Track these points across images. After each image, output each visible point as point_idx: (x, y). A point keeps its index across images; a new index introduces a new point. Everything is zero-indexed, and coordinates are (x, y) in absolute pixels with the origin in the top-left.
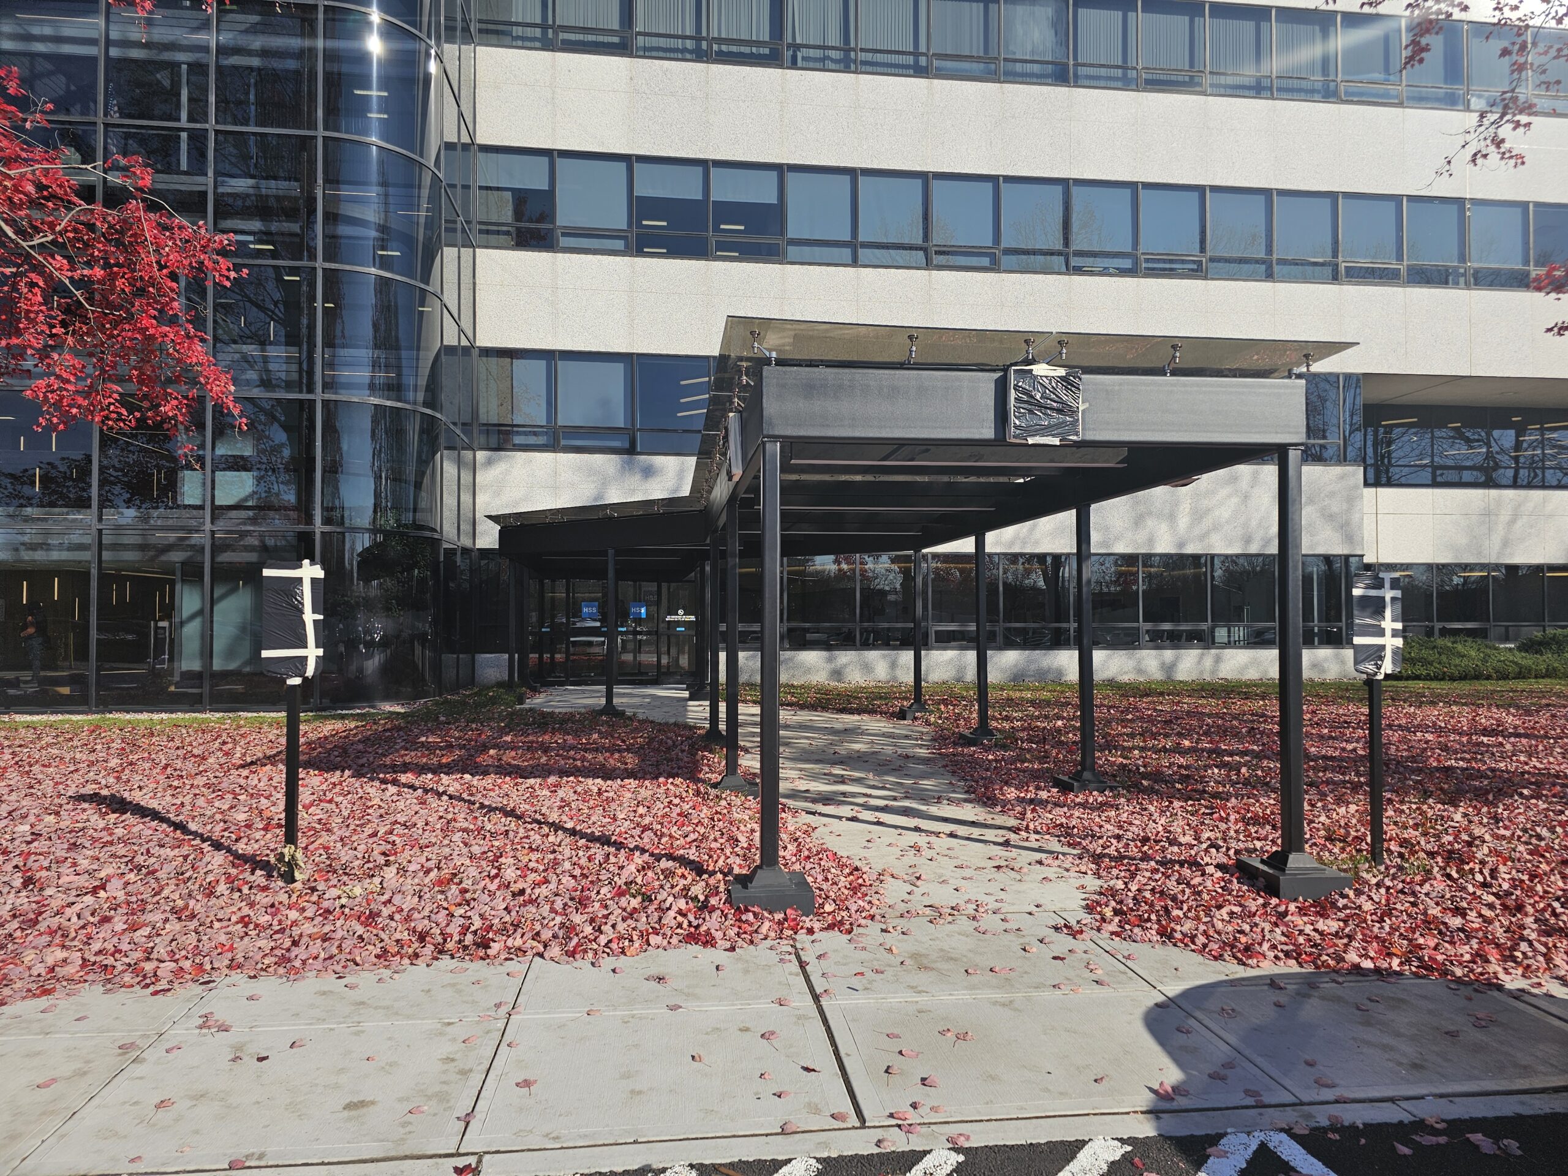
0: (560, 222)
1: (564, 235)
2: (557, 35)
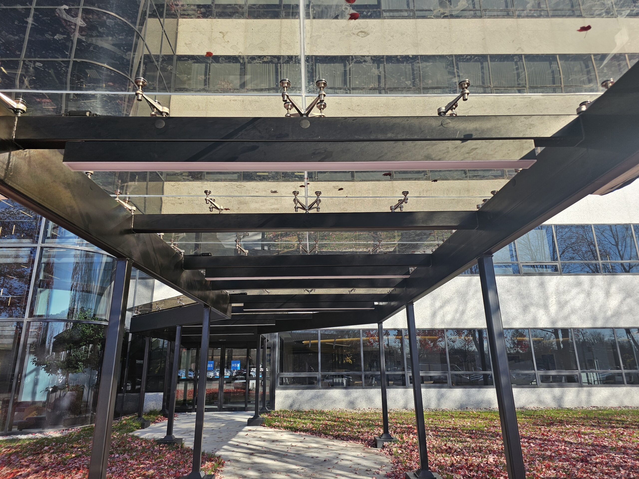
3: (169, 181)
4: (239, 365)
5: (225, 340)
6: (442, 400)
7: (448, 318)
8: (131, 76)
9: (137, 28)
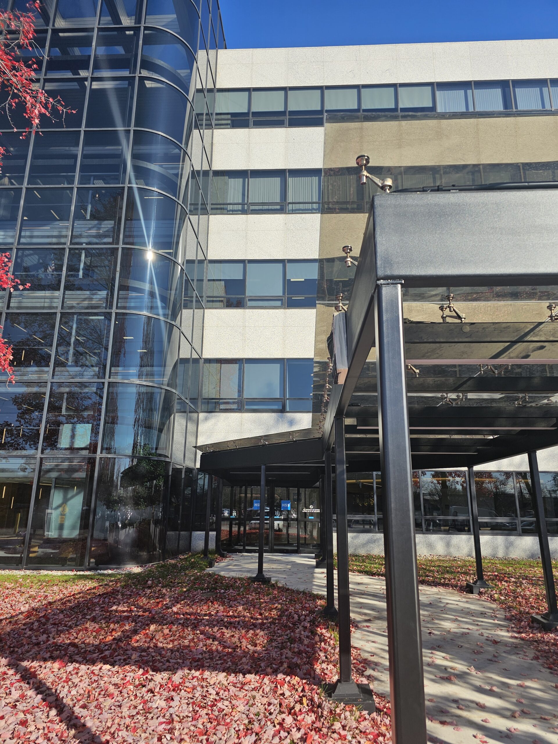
0: (247, 294)
1: (250, 300)
2: (249, 207)
3: (210, 308)
4: (289, 505)
5: (275, 479)
6: (511, 549)
8: (178, 199)
9: (183, 146)
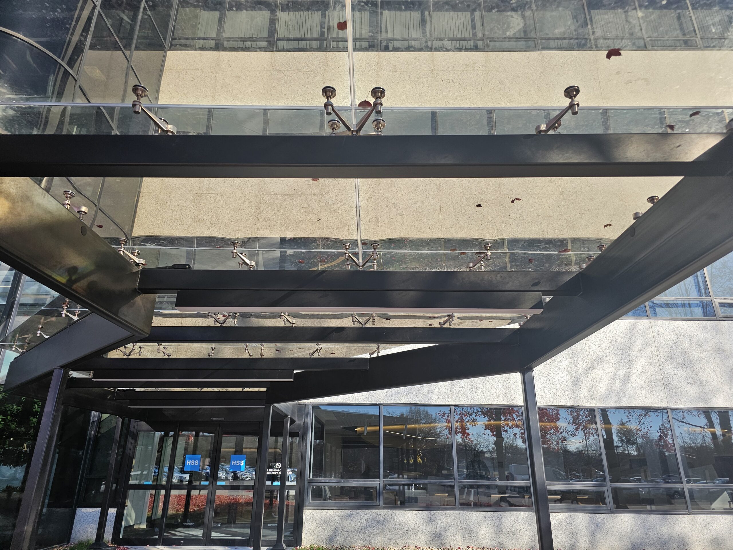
6: (598, 535)
7: (602, 388)
